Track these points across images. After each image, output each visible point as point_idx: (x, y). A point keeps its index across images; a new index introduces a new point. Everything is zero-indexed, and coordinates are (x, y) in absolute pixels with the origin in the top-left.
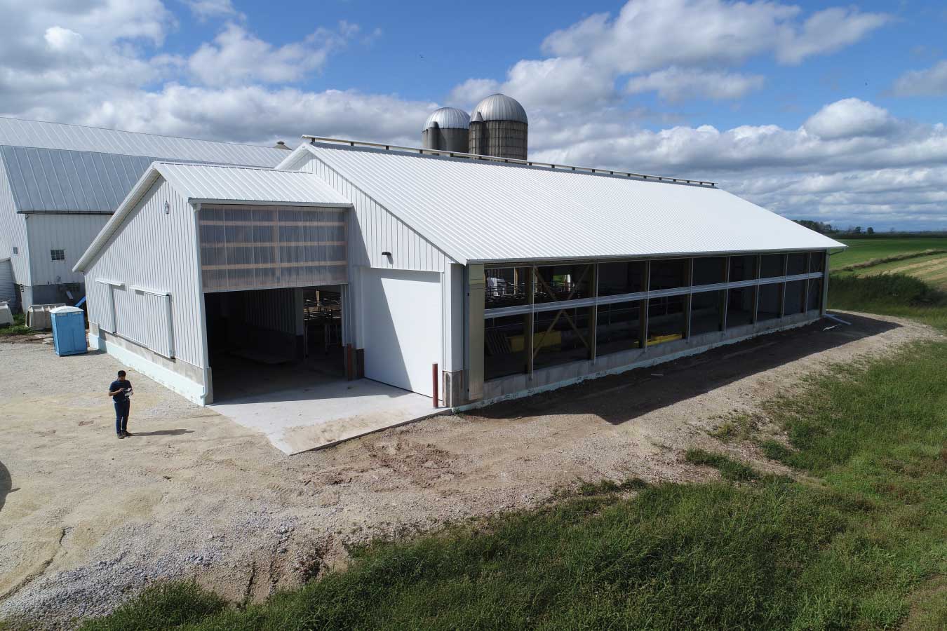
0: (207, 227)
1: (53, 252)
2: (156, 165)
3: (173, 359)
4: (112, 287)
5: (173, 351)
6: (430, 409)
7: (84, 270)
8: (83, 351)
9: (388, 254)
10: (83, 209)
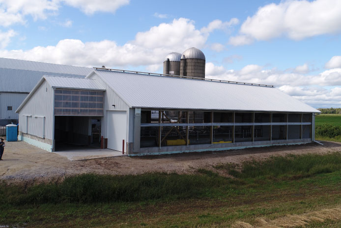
0: (58, 96)
1: (8, 107)
2: (44, 77)
3: (44, 138)
4: (28, 117)
5: (44, 136)
6: (121, 154)
7: (18, 112)
8: (16, 140)
9: (114, 106)
10: (21, 91)
